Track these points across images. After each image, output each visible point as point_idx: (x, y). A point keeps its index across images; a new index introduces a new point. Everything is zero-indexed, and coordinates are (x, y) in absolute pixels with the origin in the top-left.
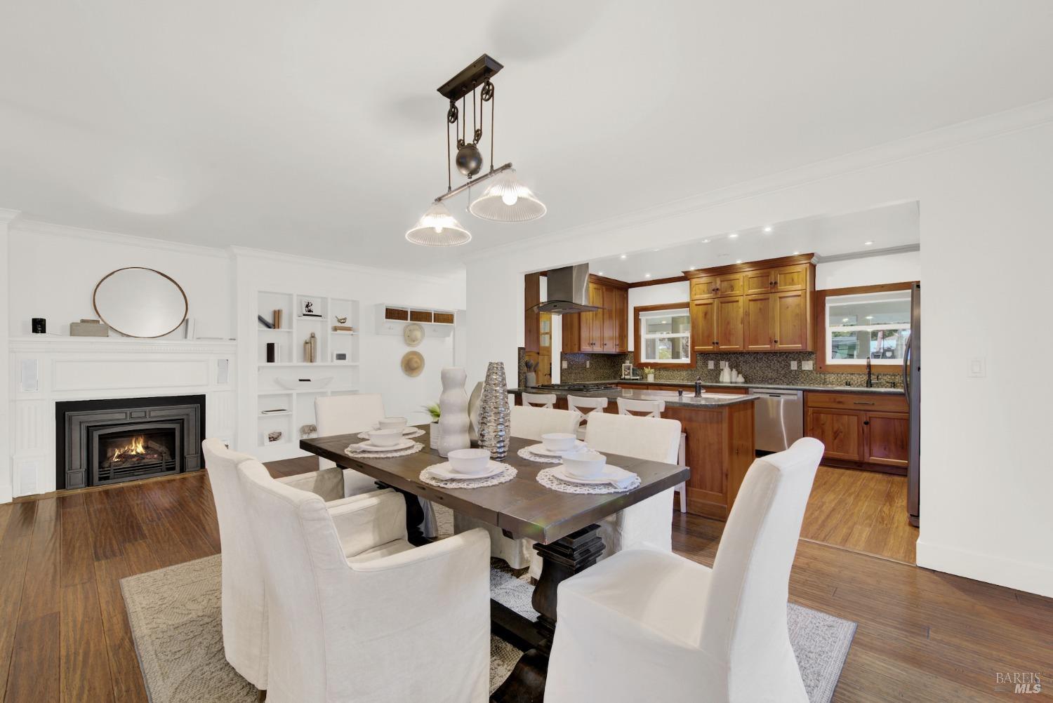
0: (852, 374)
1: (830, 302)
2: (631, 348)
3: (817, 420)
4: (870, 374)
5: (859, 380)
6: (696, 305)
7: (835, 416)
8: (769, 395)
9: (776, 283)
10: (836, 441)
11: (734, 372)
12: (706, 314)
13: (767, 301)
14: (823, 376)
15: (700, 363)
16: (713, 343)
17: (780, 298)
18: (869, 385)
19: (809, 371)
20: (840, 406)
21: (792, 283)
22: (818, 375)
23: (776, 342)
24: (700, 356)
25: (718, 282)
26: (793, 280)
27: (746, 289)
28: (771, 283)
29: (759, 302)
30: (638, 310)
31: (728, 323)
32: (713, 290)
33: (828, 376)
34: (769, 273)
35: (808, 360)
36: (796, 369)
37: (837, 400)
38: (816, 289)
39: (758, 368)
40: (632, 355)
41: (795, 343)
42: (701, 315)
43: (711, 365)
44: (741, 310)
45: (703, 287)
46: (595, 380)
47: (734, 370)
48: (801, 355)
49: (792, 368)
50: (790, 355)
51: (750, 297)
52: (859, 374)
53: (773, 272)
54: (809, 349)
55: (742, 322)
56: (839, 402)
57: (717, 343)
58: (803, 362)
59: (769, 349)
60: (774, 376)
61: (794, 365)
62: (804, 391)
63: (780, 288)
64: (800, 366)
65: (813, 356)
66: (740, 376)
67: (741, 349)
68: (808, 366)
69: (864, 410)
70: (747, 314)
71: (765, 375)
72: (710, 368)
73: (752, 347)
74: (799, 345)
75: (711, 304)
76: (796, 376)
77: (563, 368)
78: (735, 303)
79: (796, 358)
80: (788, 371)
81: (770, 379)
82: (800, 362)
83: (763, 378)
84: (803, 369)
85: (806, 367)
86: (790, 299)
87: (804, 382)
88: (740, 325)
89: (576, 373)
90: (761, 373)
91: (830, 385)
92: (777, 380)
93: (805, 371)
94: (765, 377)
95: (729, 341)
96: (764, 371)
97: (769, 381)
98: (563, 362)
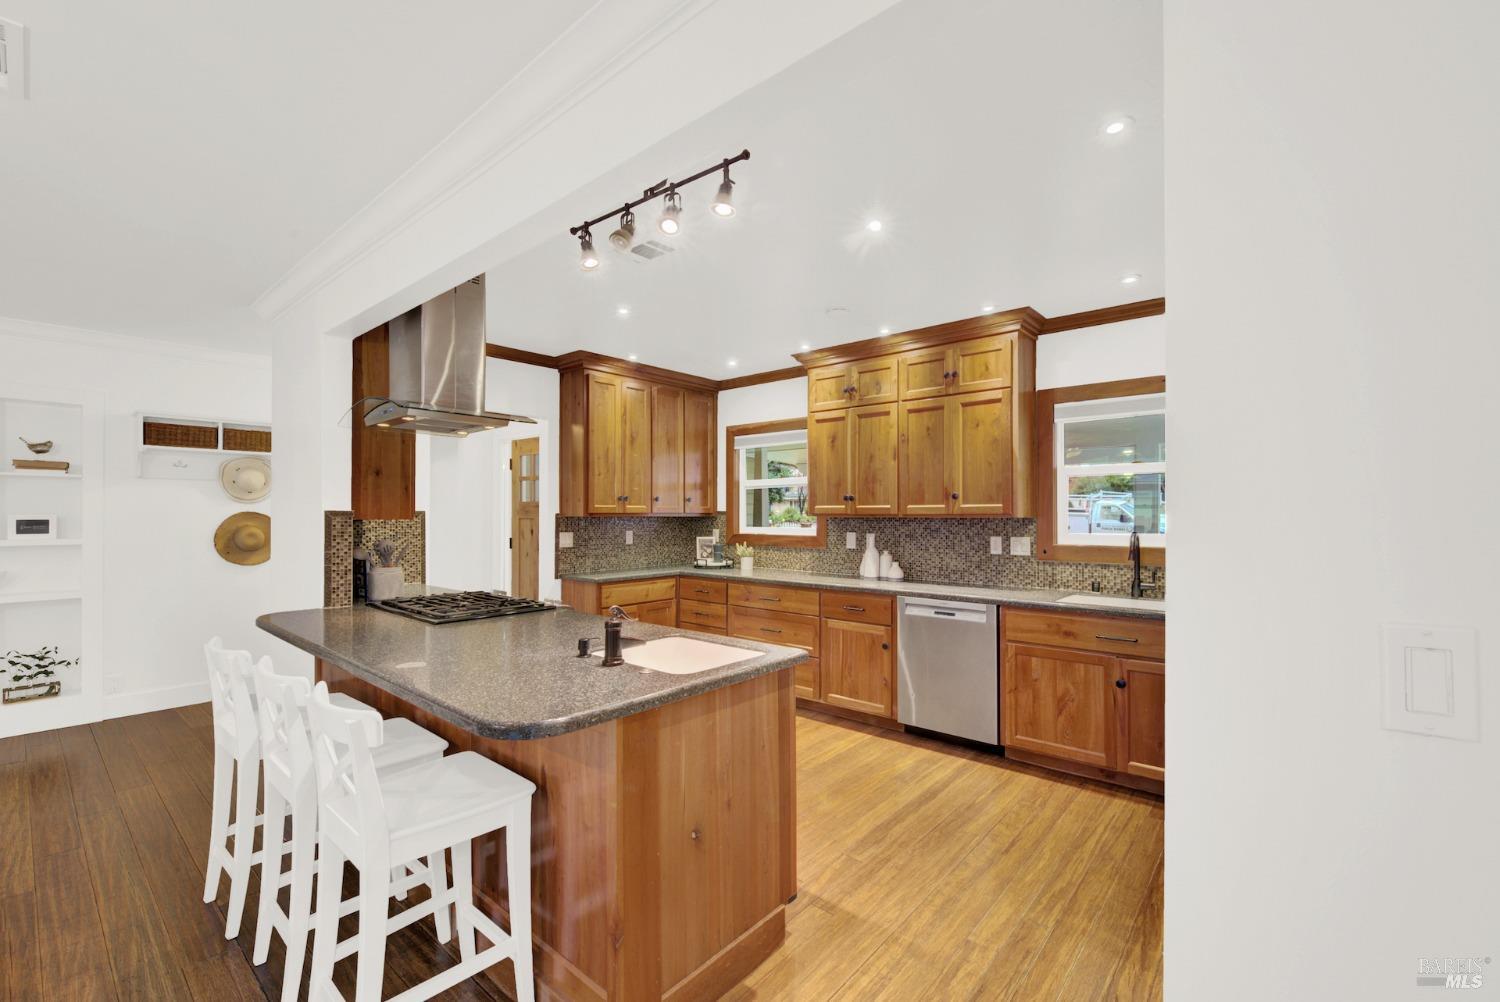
0: (1105, 567)
1: (1065, 416)
2: (722, 506)
3: (1024, 670)
4: (1138, 567)
5: (1118, 581)
6: (818, 421)
7: (1058, 662)
8: (933, 611)
9: (955, 375)
11: (886, 557)
12: (834, 439)
13: (940, 411)
14: (1049, 569)
15: (832, 538)
16: (846, 499)
17: (965, 405)
18: (1136, 592)
19: (1024, 557)
20: (1070, 642)
21: (986, 373)
22: (1041, 568)
23: (955, 497)
24: (836, 523)
25: (855, 375)
26: (987, 368)
27: (903, 386)
28: (946, 376)
29: (925, 414)
30: (733, 433)
31: (872, 458)
32: (846, 391)
33: (1060, 568)
34: (943, 353)
35: (1022, 535)
36: (1000, 552)
37: (1064, 629)
38: (1039, 387)
39: (932, 550)
40: (723, 518)
41: (991, 500)
42: (825, 442)
43: (851, 539)
44: (894, 431)
45: (830, 385)
46: (648, 568)
47: (886, 552)
48: (1008, 526)
49: (993, 552)
50: (989, 524)
51: (910, 405)
52: (1119, 568)
53: (950, 352)
54: (1021, 512)
55: (897, 456)
56: (1068, 634)
57: (852, 499)
58: (1013, 539)
59: (943, 512)
60: (961, 567)
61: (996, 545)
62: (999, 605)
63: (964, 383)
64: (1006, 547)
65: (1031, 527)
66: (896, 564)
67: (894, 511)
68: (1022, 546)
69: (1118, 655)
70: (903, 439)
71: (944, 563)
72: (848, 547)
73: (913, 508)
74: (1001, 505)
75: (842, 419)
76: (999, 568)
77: (561, 546)
78: (882, 418)
79: (998, 529)
80: (983, 557)
81: (954, 572)
82: (1008, 539)
83: (941, 569)
84: (1012, 553)
85: (1019, 549)
86: (982, 407)
87: (1015, 580)
88: (893, 463)
89: (597, 556)
90: (938, 560)
91: (1062, 589)
92: (966, 574)
93: (1015, 559)
94: (944, 568)
95: (873, 494)
96: (942, 556)
97: (952, 576)
98: (561, 534)
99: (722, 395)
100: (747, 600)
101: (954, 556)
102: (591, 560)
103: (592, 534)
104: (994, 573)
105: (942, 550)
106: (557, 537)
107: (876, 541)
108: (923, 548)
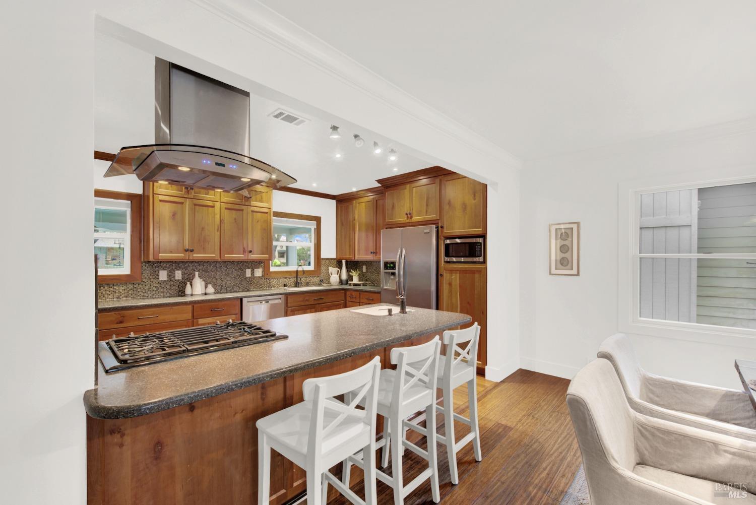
0: (285, 278)
1: (274, 222)
6: (161, 201)
12: (175, 214)
13: (241, 212)
14: (268, 281)
15: (145, 274)
16: (185, 250)
19: (259, 277)
21: (261, 200)
22: (265, 281)
23: (250, 252)
24: (148, 266)
26: (263, 198)
28: (245, 197)
29: (232, 212)
33: (272, 280)
35: (259, 268)
36: (250, 276)
39: (217, 277)
41: (263, 253)
42: (168, 215)
43: (163, 274)
44: (217, 217)
48: (255, 264)
49: (247, 276)
50: (245, 264)
51: (226, 205)
52: (290, 278)
55: (218, 230)
57: (191, 251)
58: (255, 270)
60: (232, 284)
61: (248, 273)
63: (253, 202)
64: (253, 273)
65: (262, 264)
66: (210, 286)
67: (216, 258)
68: (259, 273)
70: (222, 222)
71: (224, 283)
73: (228, 256)
74: (267, 256)
75: (182, 203)
76: (250, 283)
78: (210, 208)
79: (249, 266)
80: (243, 279)
81: (229, 287)
82: (253, 270)
83: (222, 286)
84: (255, 276)
85: (258, 274)
86: (260, 214)
87: (256, 287)
88: (217, 233)
90: (221, 282)
91: (273, 288)
92: (235, 287)
93: (256, 278)
94: (224, 285)
95: (204, 248)
96: (222, 279)
97: (228, 289)
101: (229, 279)
104: (247, 285)
105: (223, 277)
107: (183, 275)
108: (213, 276)
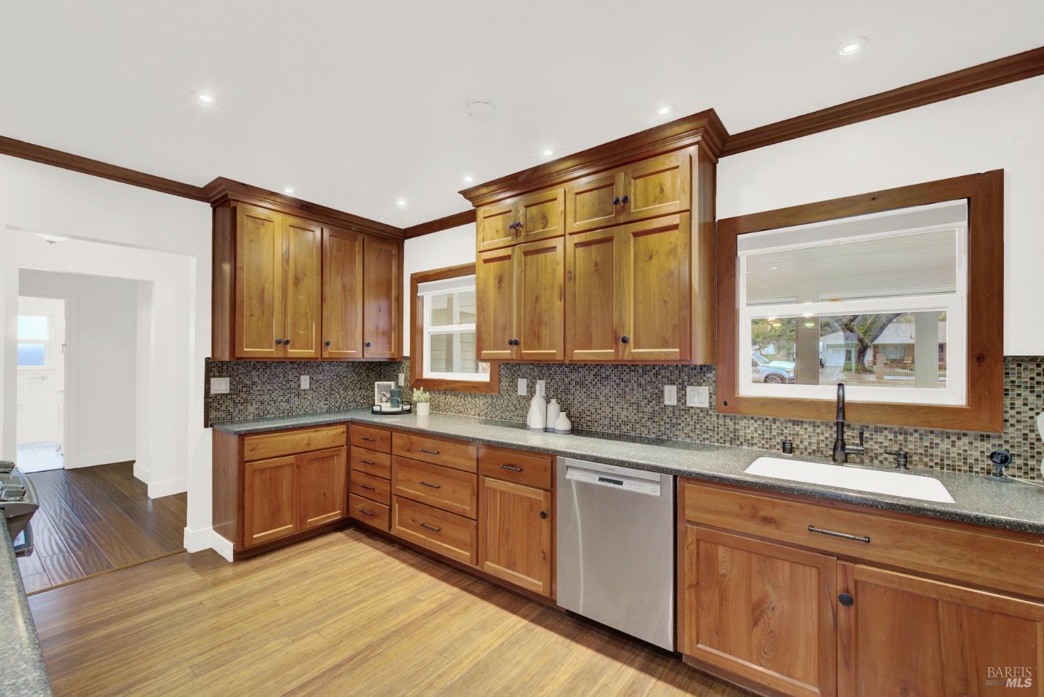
0: (798, 423)
1: (749, 249)
2: (407, 352)
3: (707, 562)
4: (841, 427)
5: (814, 440)
6: (486, 261)
7: (753, 556)
8: (597, 477)
9: (626, 200)
10: (757, 631)
11: (554, 406)
12: (500, 279)
13: (609, 244)
14: (730, 423)
15: (505, 384)
16: (511, 343)
17: (636, 235)
18: (839, 455)
19: (701, 410)
20: (770, 531)
21: (661, 195)
22: (721, 422)
23: (625, 341)
24: (507, 369)
25: (522, 210)
26: (662, 191)
27: (570, 219)
28: (617, 202)
29: (594, 247)
30: (419, 279)
31: (537, 299)
32: (511, 227)
33: (742, 423)
34: (613, 177)
35: (699, 385)
36: (674, 403)
37: (761, 513)
38: (719, 216)
39: (602, 399)
40: (407, 363)
41: (665, 344)
42: (492, 283)
43: (522, 385)
44: (560, 269)
45: (498, 223)
47: (553, 401)
48: (684, 373)
49: (667, 402)
50: (663, 372)
51: (577, 239)
52: (815, 425)
53: (621, 176)
54: (699, 358)
55: (563, 295)
56: (767, 520)
57: (516, 343)
58: (689, 389)
59: (612, 358)
60: (632, 418)
61: (670, 395)
62: (680, 478)
63: (635, 209)
64: (682, 397)
65: (709, 375)
66: (563, 415)
67: (560, 357)
68: (699, 397)
69: (840, 557)
70: (569, 276)
71: (615, 413)
72: (519, 393)
73: (580, 354)
74: (678, 350)
75: (508, 257)
76: (674, 421)
77: (213, 391)
78: (548, 254)
79: (674, 377)
80: (657, 408)
81: (625, 424)
82: (684, 388)
83: (611, 419)
84: (689, 404)
85: (696, 399)
86: (657, 236)
87: (691, 434)
88: (559, 303)
89: (262, 403)
90: (608, 410)
91: (745, 447)
92: (638, 426)
93: (692, 411)
94: (615, 418)
95: (538, 337)
96: (612, 405)
97: (623, 427)
98: (213, 380)
99: (408, 243)
100: (409, 450)
101: (625, 406)
102: (255, 406)
103: (256, 379)
104: (668, 426)
105: (612, 399)
106: (207, 382)
107: (546, 388)
108: (593, 396)
